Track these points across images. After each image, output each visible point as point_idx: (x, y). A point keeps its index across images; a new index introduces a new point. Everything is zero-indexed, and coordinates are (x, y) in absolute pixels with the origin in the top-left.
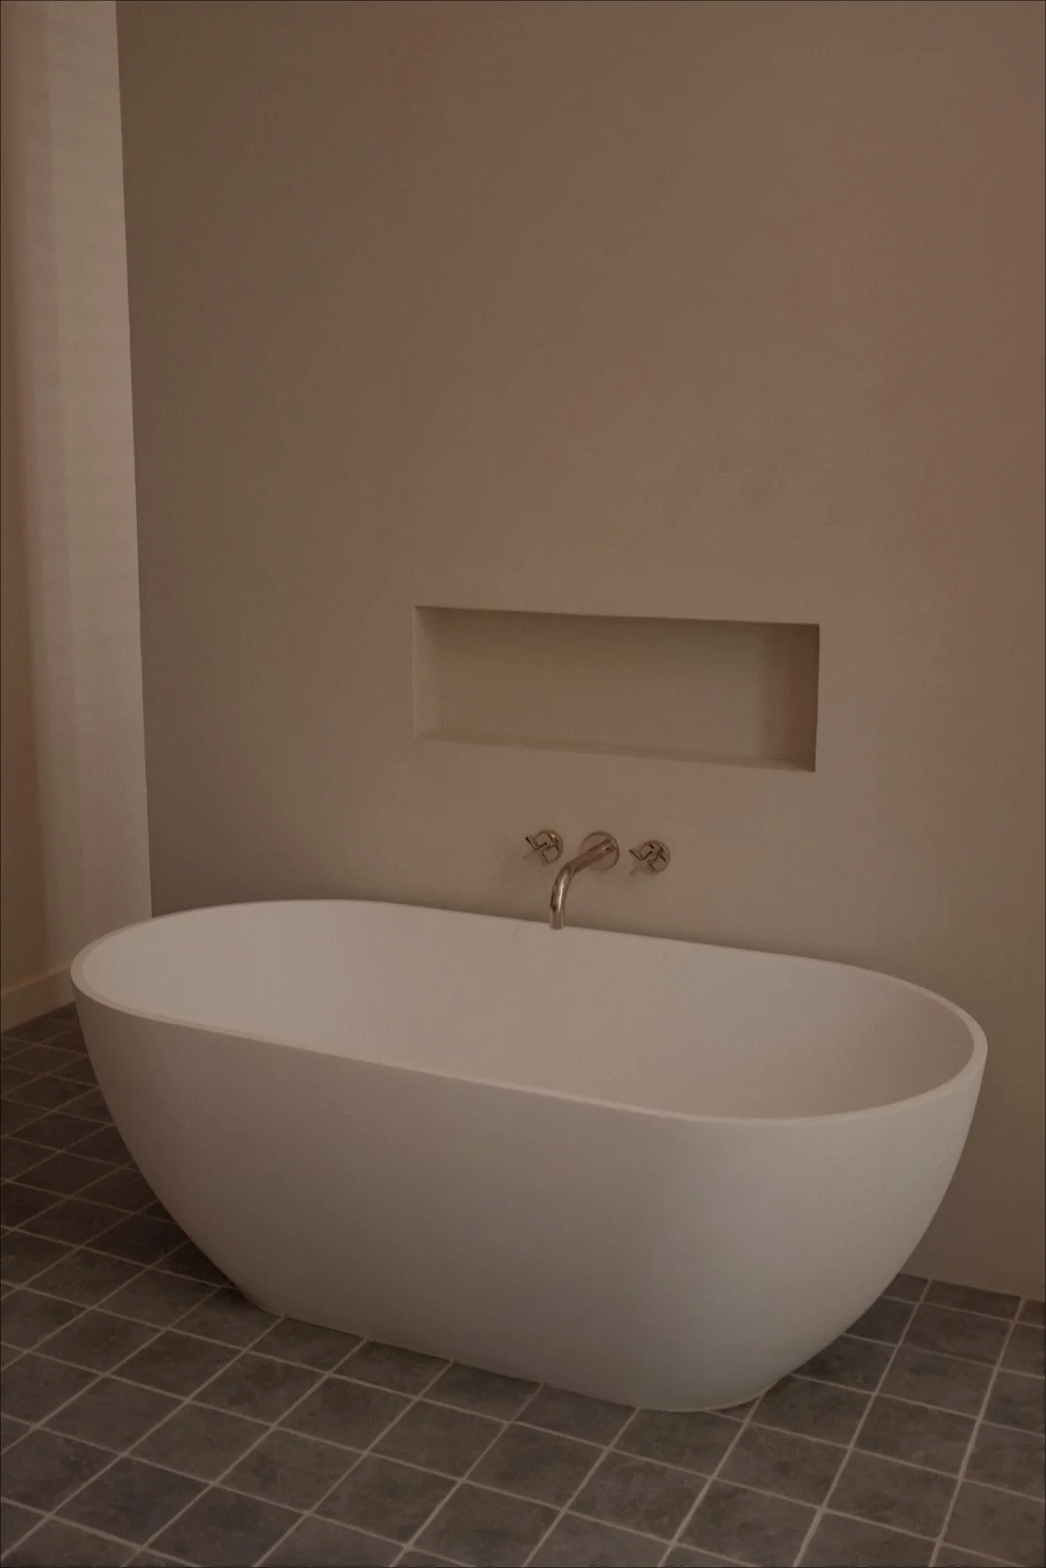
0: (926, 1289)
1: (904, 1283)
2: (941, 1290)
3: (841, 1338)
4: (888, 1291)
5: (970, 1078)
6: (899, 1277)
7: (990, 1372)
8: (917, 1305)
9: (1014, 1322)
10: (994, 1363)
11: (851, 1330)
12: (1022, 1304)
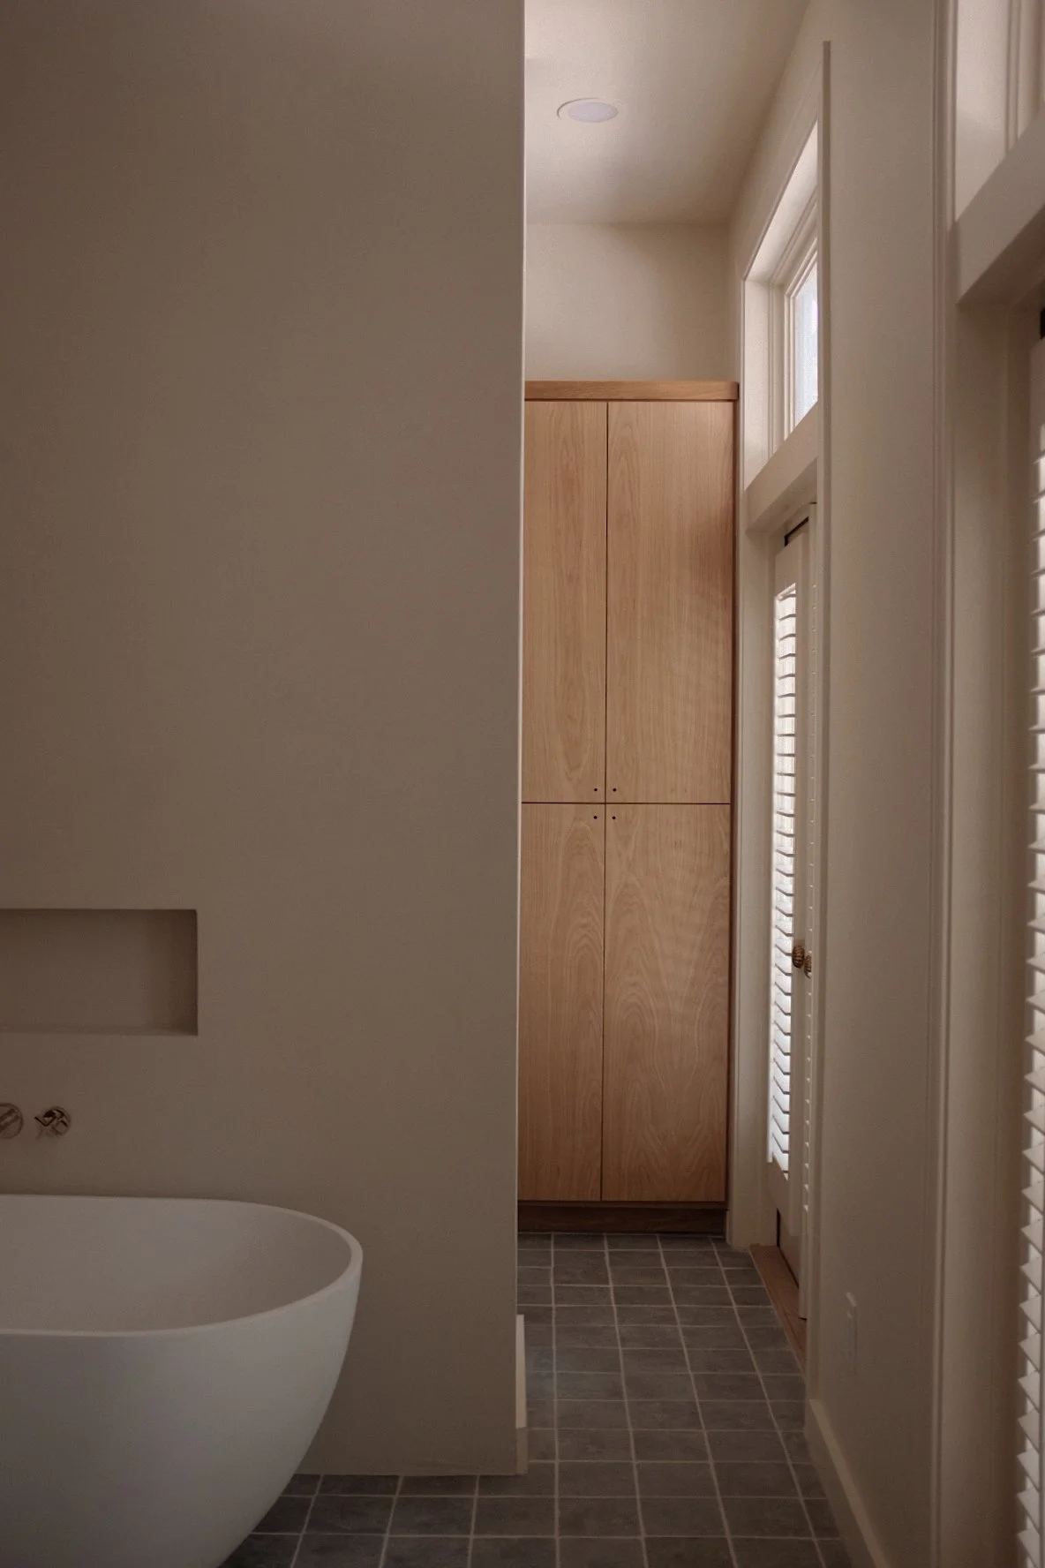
0: (319, 1484)
1: (301, 1481)
2: (332, 1481)
3: (250, 1536)
4: (289, 1489)
5: (350, 1279)
6: (296, 1477)
7: (382, 1540)
8: (313, 1498)
9: (395, 1497)
10: (384, 1532)
11: (257, 1529)
12: (400, 1483)
